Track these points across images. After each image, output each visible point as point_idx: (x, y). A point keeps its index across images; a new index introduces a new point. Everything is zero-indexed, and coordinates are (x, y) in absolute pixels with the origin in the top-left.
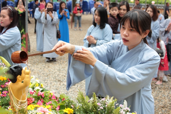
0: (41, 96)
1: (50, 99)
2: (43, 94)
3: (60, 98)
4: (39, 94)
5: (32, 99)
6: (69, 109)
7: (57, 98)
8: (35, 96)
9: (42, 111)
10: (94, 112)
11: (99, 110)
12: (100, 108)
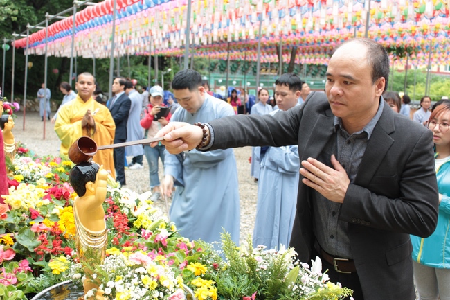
0: (161, 243)
1: (177, 249)
2: (164, 240)
3: (194, 248)
4: (158, 240)
5: (143, 247)
6: (198, 264)
7: (189, 248)
8: (151, 243)
9: (137, 260)
10: (249, 274)
11: (257, 270)
12: (261, 267)
